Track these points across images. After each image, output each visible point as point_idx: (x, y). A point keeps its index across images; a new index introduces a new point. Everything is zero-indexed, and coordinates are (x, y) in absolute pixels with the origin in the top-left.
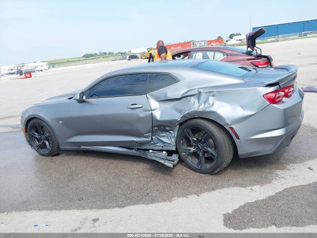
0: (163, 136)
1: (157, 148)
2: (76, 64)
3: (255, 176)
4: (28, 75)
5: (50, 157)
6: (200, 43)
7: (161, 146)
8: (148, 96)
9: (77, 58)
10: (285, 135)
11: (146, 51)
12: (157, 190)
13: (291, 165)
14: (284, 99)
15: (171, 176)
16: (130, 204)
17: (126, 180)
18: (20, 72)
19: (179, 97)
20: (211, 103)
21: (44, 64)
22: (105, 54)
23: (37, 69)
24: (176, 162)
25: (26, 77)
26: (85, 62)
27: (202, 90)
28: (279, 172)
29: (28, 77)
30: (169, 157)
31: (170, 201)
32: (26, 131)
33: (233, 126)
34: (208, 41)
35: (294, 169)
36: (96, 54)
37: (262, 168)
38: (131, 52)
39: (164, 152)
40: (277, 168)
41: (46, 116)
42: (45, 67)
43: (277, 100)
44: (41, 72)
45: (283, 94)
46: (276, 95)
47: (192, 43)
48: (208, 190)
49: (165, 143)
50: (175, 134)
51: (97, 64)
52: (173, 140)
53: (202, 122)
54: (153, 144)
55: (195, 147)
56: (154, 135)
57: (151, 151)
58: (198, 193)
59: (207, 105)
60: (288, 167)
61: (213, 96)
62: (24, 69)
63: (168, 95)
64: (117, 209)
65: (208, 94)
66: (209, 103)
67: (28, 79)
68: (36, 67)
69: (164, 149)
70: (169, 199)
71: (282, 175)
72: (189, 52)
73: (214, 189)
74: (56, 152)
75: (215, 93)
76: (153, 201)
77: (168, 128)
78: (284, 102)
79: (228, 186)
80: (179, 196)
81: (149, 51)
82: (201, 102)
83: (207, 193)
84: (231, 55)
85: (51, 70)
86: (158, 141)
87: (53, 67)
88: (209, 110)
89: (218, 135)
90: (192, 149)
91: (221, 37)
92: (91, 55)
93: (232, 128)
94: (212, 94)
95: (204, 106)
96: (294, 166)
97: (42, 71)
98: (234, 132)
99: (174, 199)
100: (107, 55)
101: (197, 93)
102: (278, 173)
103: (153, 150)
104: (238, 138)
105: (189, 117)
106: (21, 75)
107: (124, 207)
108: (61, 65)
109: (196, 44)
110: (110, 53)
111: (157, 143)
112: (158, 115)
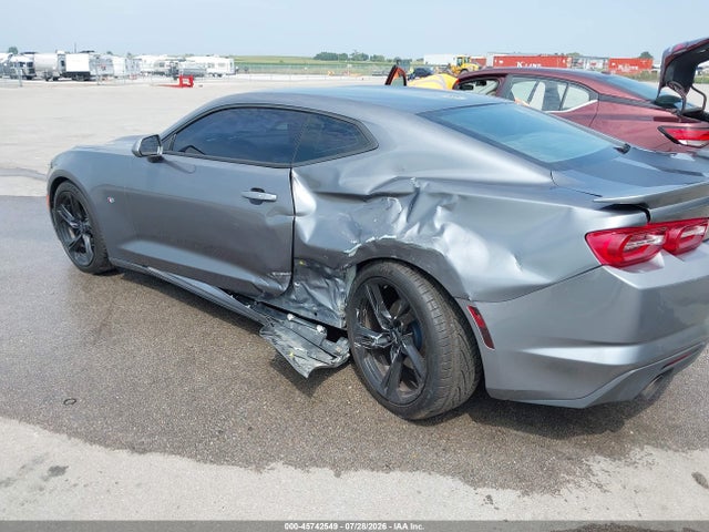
0: (319, 288)
1: (303, 313)
2: (295, 71)
3: (522, 457)
4: (186, 82)
5: (90, 276)
6: (594, 61)
7: (312, 311)
8: (294, 174)
9: (303, 58)
10: (633, 366)
11: (454, 63)
12: (250, 429)
13: (648, 449)
14: (659, 258)
15: (310, 395)
16: (162, 449)
17: (200, 379)
18: (174, 73)
19: (367, 191)
20: (438, 225)
21: (228, 61)
22: (365, 57)
23: (209, 70)
24: (338, 360)
25: (182, 85)
26: (314, 69)
27: (424, 185)
28: (600, 464)
29: (186, 85)
30: (329, 343)
31: (259, 469)
32: (52, 206)
33: (479, 306)
34: (612, 60)
35: (650, 465)
36: (345, 55)
37: (559, 436)
38: (422, 60)
39: (320, 328)
40: (600, 451)
41: (85, 180)
42: (227, 69)
43: (628, 259)
44: (217, 79)
45: (658, 240)
46: (627, 240)
47: (569, 59)
48: (373, 466)
49: (320, 305)
50: (345, 287)
51: (339, 78)
52: (340, 304)
53: (404, 273)
54: (293, 301)
55: (384, 336)
56: (298, 281)
57: (290, 317)
58: (339, 468)
59: (425, 230)
60: (636, 453)
61: (447, 207)
62: (183, 67)
63: (341, 182)
64: (123, 454)
65: (437, 200)
66: (432, 226)
67: (184, 88)
68: (211, 65)
69: (318, 319)
70: (259, 463)
71: (602, 477)
72: (504, 75)
73: (388, 467)
74: (103, 267)
75: (456, 199)
76: (220, 457)
77: (328, 271)
78: (657, 267)
79: (433, 468)
80: (289, 463)
81: (459, 65)
82: (413, 218)
83: (366, 472)
84: (612, 99)
85: (238, 76)
86: (306, 296)
87: (246, 71)
88: (425, 246)
89: (436, 321)
90: (377, 340)
91: (650, 53)
92: (333, 57)
93: (475, 311)
94: (445, 202)
95: (419, 231)
96: (657, 455)
97: (220, 75)
98: (481, 322)
99: (273, 465)
100: (368, 61)
101: (411, 190)
102: (595, 468)
103: (296, 315)
104: (489, 342)
105: (376, 253)
106: (175, 78)
107: (144, 451)
108: (263, 70)
109: (581, 64)
110: (375, 57)
111: (305, 301)
112: (307, 229)
